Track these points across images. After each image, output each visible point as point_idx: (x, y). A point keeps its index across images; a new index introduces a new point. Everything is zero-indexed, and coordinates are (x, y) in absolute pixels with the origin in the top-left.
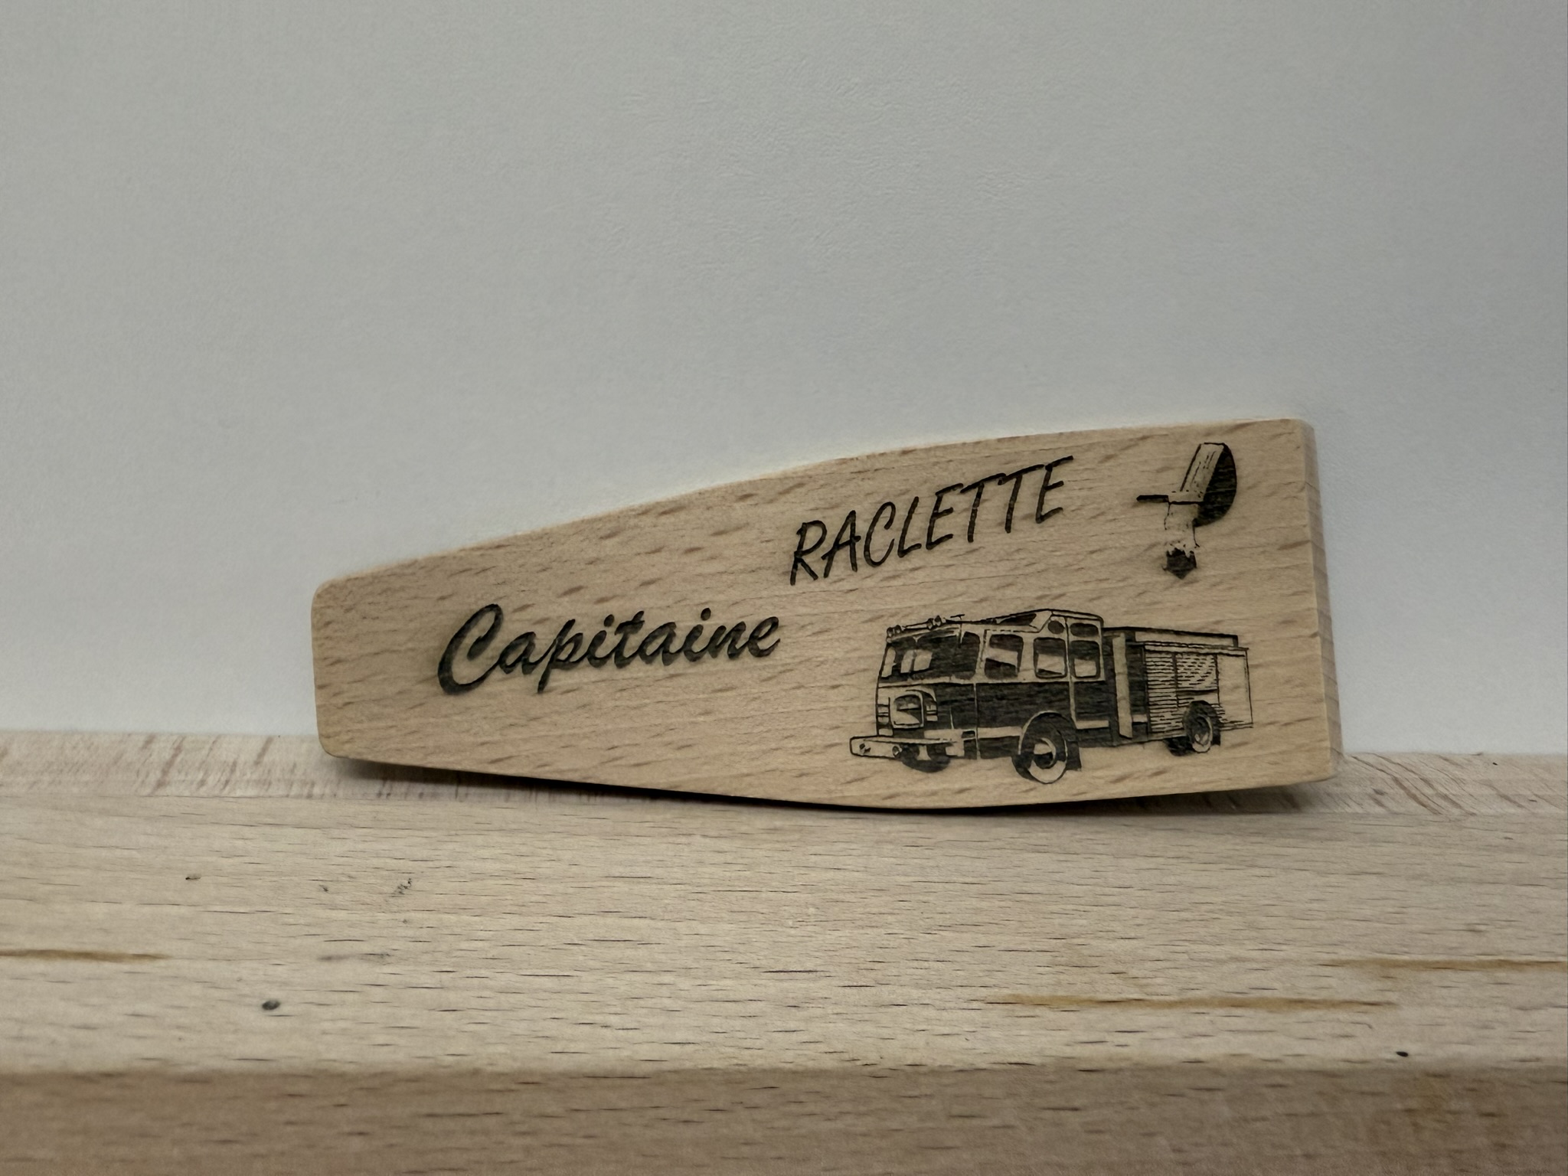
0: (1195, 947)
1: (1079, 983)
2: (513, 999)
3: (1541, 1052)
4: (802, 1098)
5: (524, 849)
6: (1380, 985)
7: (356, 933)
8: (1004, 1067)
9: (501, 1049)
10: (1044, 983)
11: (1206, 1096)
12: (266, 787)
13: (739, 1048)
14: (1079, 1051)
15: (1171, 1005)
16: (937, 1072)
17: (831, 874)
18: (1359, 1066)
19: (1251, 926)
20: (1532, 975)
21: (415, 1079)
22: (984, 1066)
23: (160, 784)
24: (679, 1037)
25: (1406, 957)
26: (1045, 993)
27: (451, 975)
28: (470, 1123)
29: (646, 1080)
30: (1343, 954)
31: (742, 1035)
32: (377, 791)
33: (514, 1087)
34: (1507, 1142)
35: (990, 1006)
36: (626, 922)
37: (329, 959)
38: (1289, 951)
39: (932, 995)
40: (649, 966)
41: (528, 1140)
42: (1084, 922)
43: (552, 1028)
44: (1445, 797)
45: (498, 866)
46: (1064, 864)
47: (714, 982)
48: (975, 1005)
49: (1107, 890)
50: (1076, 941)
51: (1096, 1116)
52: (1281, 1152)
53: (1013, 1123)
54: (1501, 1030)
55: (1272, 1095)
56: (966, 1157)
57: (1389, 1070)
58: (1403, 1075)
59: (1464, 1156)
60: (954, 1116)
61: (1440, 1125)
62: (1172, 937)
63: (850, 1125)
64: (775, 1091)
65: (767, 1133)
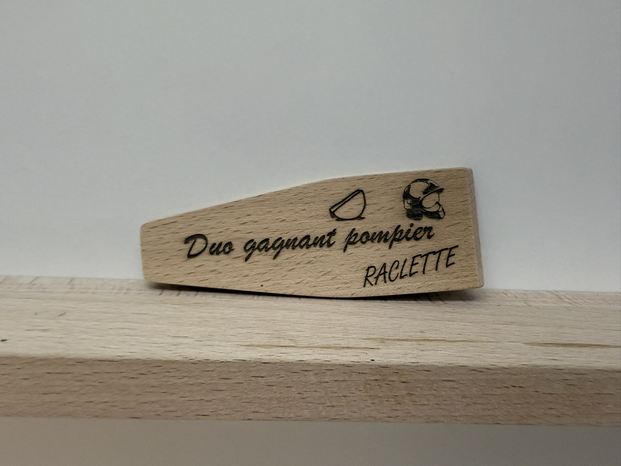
0: (322, 334)
1: (276, 342)
2: (83, 341)
3: (420, 361)
4: (170, 370)
5: (108, 306)
6: (378, 344)
7: (40, 324)
8: (236, 361)
9: (72, 352)
10: (263, 341)
11: (306, 373)
12: (30, 289)
13: (151, 354)
14: (263, 357)
15: (303, 347)
16: (213, 362)
17: (209, 314)
18: (357, 363)
19: (345, 329)
20: (433, 343)
21: (42, 360)
22: (230, 360)
24: (132, 351)
26: (262, 344)
27: (66, 335)
28: (61, 376)
29: (118, 363)
30: (372, 337)
31: (153, 351)
33: (75, 363)
34: (412, 393)
35: (241, 346)
36: (132, 324)
39: (223, 343)
40: (133, 335)
41: (81, 383)
43: (92, 348)
45: (97, 310)
46: (292, 313)
47: (152, 339)
48: (236, 346)
50: (282, 332)
51: (270, 380)
52: (335, 395)
53: (242, 382)
54: (410, 355)
55: (329, 373)
56: (228, 394)
57: (367, 365)
58: (373, 367)
59: (398, 398)
60: (222, 379)
61: (388, 386)
62: (316, 332)
63: (187, 381)
64: (161, 368)
65: (160, 383)
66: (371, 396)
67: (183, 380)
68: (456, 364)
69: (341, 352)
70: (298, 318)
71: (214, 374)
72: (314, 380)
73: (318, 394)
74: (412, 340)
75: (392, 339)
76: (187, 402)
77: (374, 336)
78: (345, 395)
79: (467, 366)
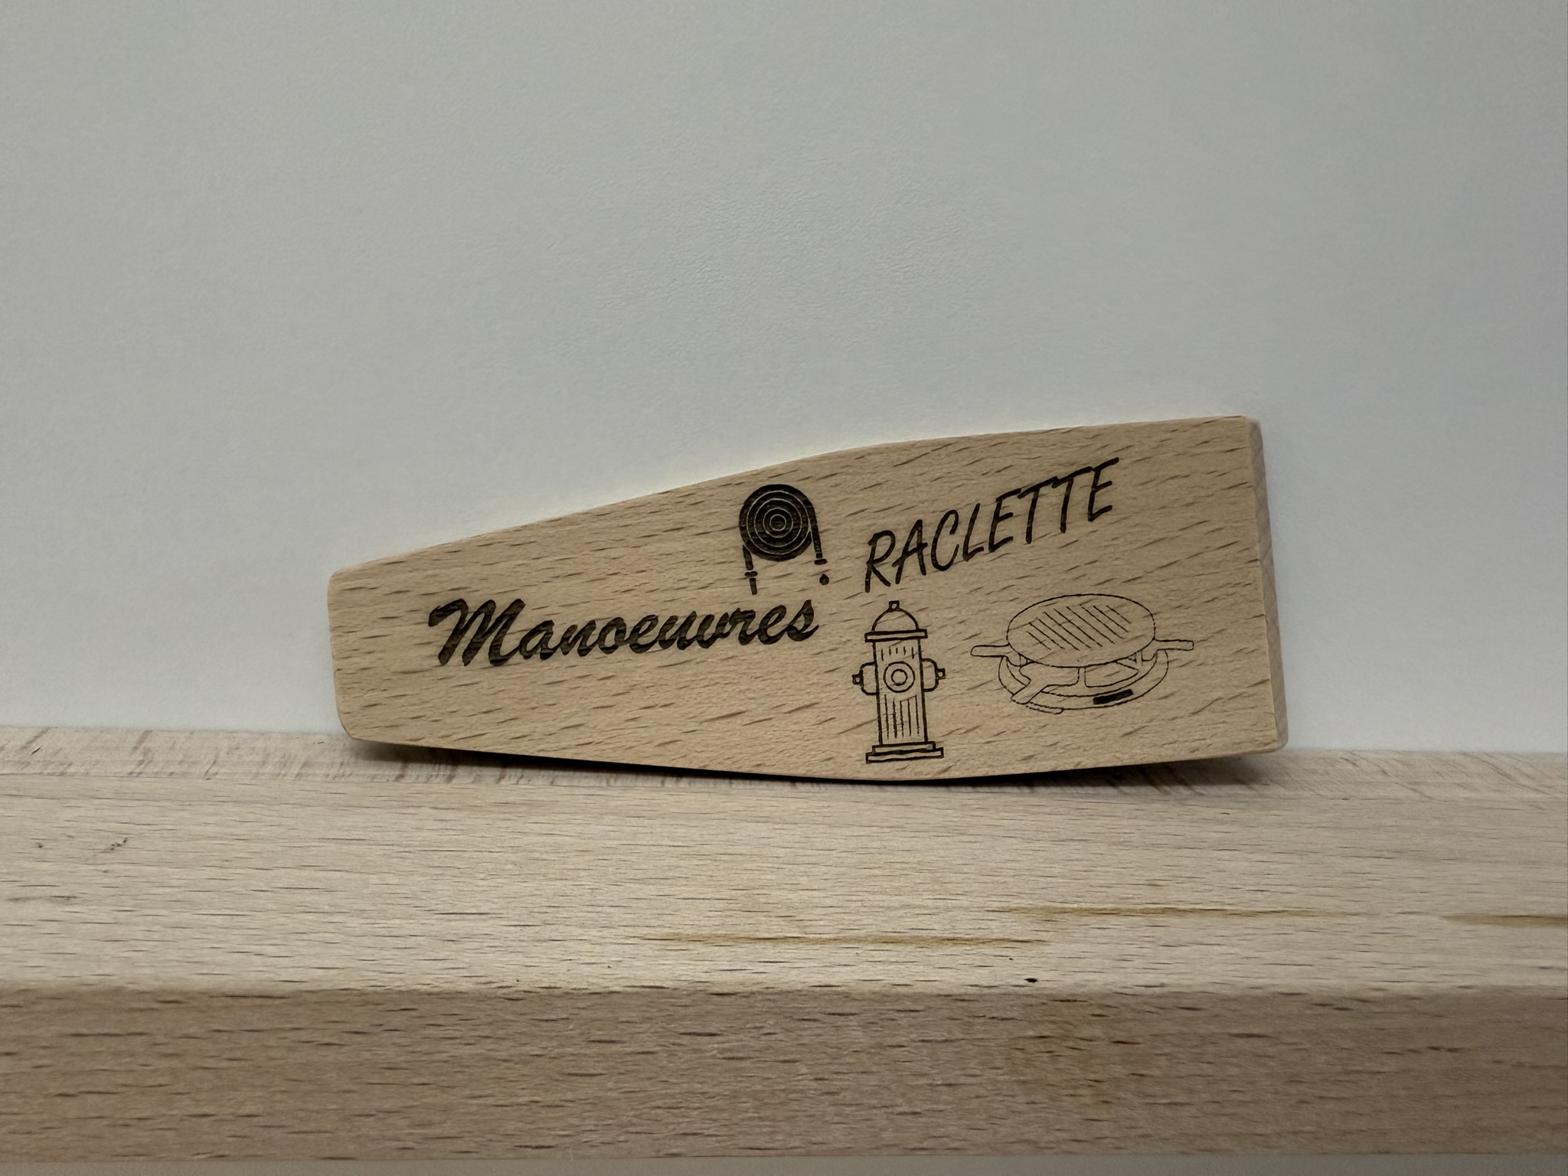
0: (871, 897)
1: (744, 925)
2: (178, 932)
3: (1167, 980)
4: (441, 1021)
5: (250, 817)
6: (1036, 927)
7: (53, 881)
8: (635, 990)
9: (148, 971)
10: (709, 924)
11: (840, 1021)
12: (23, 766)
14: (716, 977)
15: (825, 941)
16: (569, 995)
17: (542, 838)
18: (986, 991)
19: (936, 881)
20: (1192, 920)
21: (58, 997)
22: (617, 989)
24: (327, 963)
25: (1075, 906)
26: (706, 932)
27: (129, 913)
29: (285, 1001)
30: (1014, 903)
31: (390, 962)
33: (156, 1006)
34: (1143, 1072)
35: (646, 941)
36: (320, 874)
37: (16, 900)
38: (964, 901)
39: (592, 933)
40: (327, 908)
41: (173, 1063)
42: (773, 877)
43: (206, 956)
45: (218, 829)
46: (778, 831)
47: (384, 921)
48: (630, 941)
49: (809, 852)
50: (757, 892)
51: (732, 1041)
52: (922, 1081)
53: (653, 1049)
54: (1138, 962)
55: (905, 1020)
56: (610, 1085)
57: (1018, 996)
58: (1033, 1001)
59: (1105, 1087)
60: (594, 1041)
61: (1076, 1053)
62: (854, 889)
63: (491, 1050)
64: (414, 1013)
65: (410, 1057)
66: (1024, 1082)
67: (478, 1050)
68: (1272, 989)
69: (938, 954)
70: (797, 845)
71: (571, 1030)
72: (862, 1040)
73: (873, 1081)
74: (1130, 913)
75: (1073, 909)
76: (493, 1109)
77: (1022, 901)
78: (953, 1081)
79: (1305, 994)
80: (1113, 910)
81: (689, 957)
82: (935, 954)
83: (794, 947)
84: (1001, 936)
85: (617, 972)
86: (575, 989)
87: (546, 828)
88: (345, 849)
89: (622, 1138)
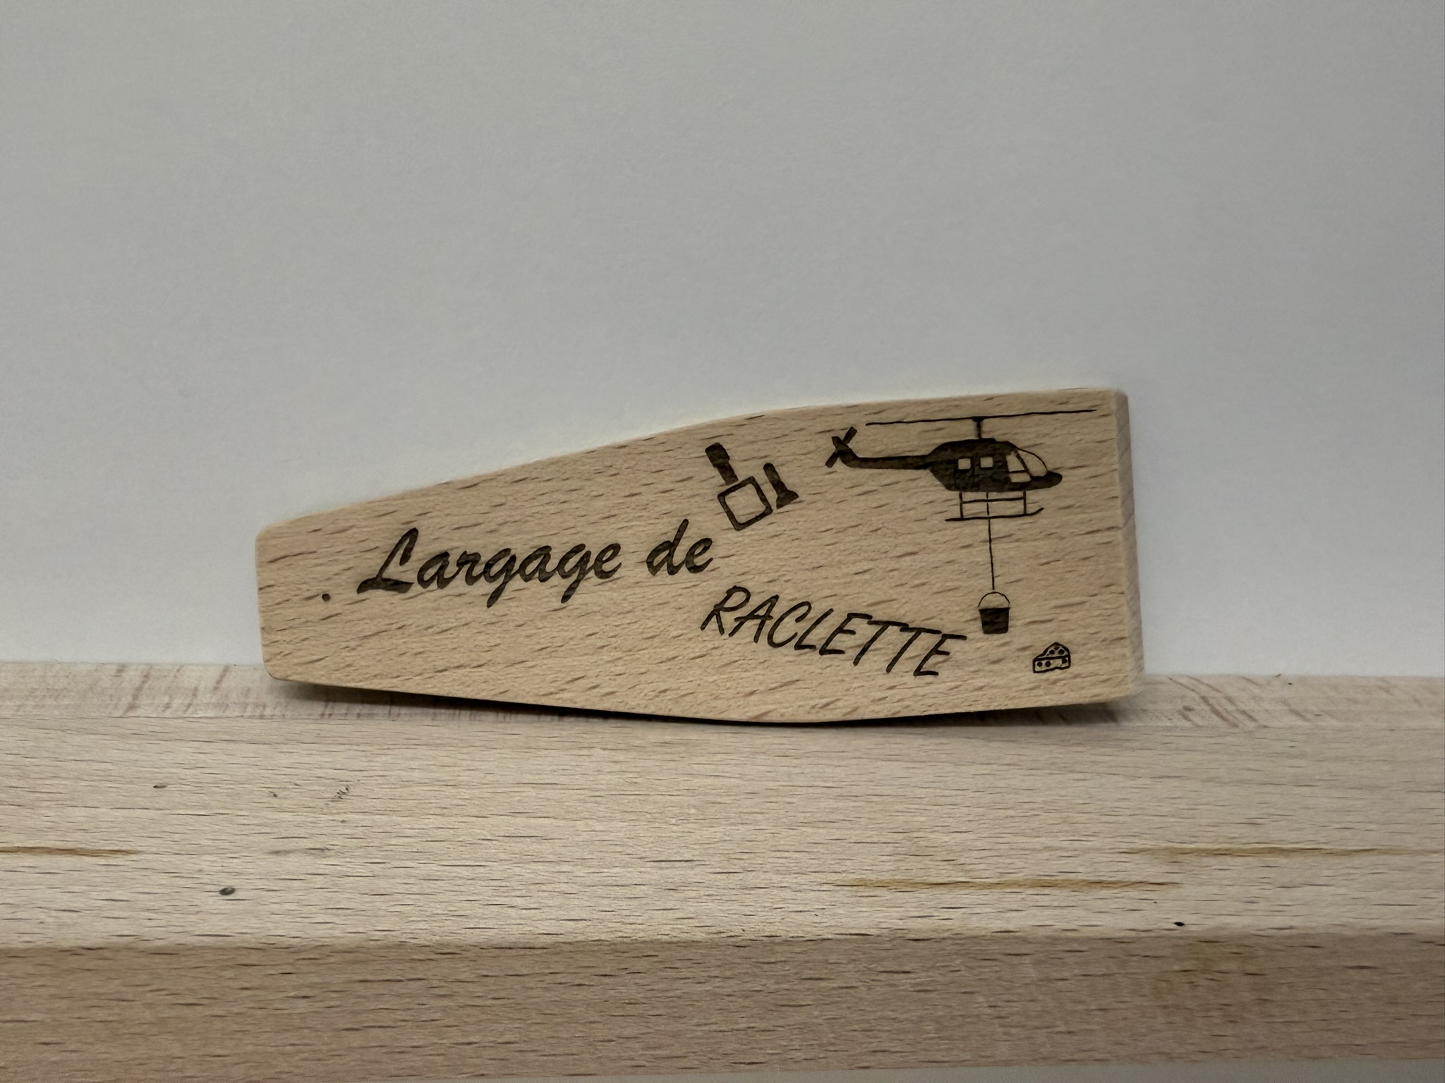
0: (1015, 839)
1: (916, 869)
2: (431, 884)
3: (1294, 922)
4: (678, 965)
5: (448, 761)
6: (1167, 868)
7: (302, 832)
8: (847, 937)
9: (422, 925)
10: (886, 869)
11: (1015, 960)
12: (223, 709)
13: (624, 923)
14: (911, 924)
15: (990, 886)
16: (786, 942)
17: (710, 781)
18: (1143, 934)
19: (1064, 821)
20: (1298, 859)
22: (829, 936)
23: (131, 707)
24: (574, 915)
25: (1193, 846)
26: (886, 877)
27: (382, 865)
28: (396, 986)
29: (545, 951)
30: (1140, 843)
31: (627, 913)
32: (320, 713)
33: (433, 956)
34: (1267, 997)
35: (839, 888)
36: (532, 821)
37: (277, 853)
38: (1095, 842)
39: (789, 880)
40: (552, 857)
41: (445, 1002)
42: (923, 819)
43: (467, 908)
44: (1244, 712)
45: (423, 775)
46: (912, 771)
47: (606, 870)
48: (825, 887)
49: (947, 792)
50: (915, 835)
51: (923, 977)
52: (1080, 1007)
53: (855, 985)
54: (1262, 905)
55: (1070, 958)
56: (816, 1013)
57: (1169, 938)
58: (1181, 942)
59: (1232, 1009)
60: (805, 979)
61: (1213, 983)
62: (997, 831)
63: (718, 987)
64: (655, 959)
65: (649, 994)
66: (1165, 1007)
67: (707, 987)
68: (1385, 930)
69: (1093, 898)
71: (787, 970)
72: (1032, 975)
73: (1038, 1007)
75: (1191, 849)
76: (714, 1034)
77: (1144, 842)
78: (1105, 1007)
79: (1411, 934)
80: (1226, 850)
81: (881, 903)
82: (1088, 898)
83: (967, 892)
84: (1140, 879)
85: (825, 920)
86: (793, 937)
87: (710, 769)
88: (543, 794)
89: (822, 1055)
